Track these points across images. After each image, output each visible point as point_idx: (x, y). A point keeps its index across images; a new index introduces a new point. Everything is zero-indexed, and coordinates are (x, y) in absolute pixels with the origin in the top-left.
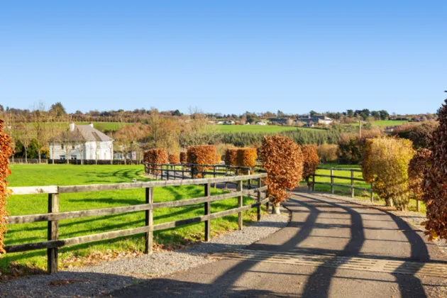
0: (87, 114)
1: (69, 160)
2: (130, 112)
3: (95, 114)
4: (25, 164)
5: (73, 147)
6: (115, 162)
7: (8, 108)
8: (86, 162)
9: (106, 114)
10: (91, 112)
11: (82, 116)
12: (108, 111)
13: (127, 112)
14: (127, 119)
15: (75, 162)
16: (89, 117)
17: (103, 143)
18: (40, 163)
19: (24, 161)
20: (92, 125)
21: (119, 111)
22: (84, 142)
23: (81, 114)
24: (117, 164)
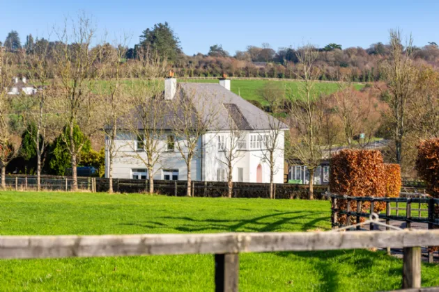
0: (239, 56)
1: (156, 182)
2: (360, 51)
3: (261, 55)
4: (33, 191)
5: (171, 147)
6: (283, 192)
7: (30, 39)
8: (202, 189)
9: (290, 56)
10: (252, 51)
11: (225, 61)
12: (295, 48)
13: (349, 52)
14: (347, 71)
15: (172, 187)
16: (242, 64)
17: (255, 134)
18: (76, 190)
19: (32, 183)
20: (227, 84)
21: (328, 49)
22: (197, 130)
23: (224, 54)
24: (287, 197)
